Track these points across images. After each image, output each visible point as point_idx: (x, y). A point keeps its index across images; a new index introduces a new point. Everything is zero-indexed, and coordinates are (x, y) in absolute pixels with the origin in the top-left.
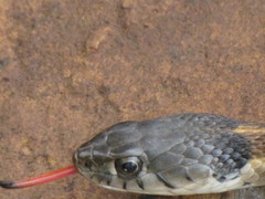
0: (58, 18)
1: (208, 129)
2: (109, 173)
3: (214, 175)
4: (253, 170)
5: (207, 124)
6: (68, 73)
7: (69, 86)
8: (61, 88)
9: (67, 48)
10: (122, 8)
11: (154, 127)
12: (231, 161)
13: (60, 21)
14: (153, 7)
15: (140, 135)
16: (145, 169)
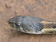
0: (2, 15)
1: (36, 21)
2: (14, 26)
3: (35, 31)
4: (44, 31)
5: (36, 20)
6: (4, 27)
7: (4, 29)
8: (3, 30)
9: (4, 21)
10: (16, 13)
11: (25, 18)
12: (39, 29)
13: (3, 15)
14: (22, 13)
15: (22, 19)
16: (21, 27)
